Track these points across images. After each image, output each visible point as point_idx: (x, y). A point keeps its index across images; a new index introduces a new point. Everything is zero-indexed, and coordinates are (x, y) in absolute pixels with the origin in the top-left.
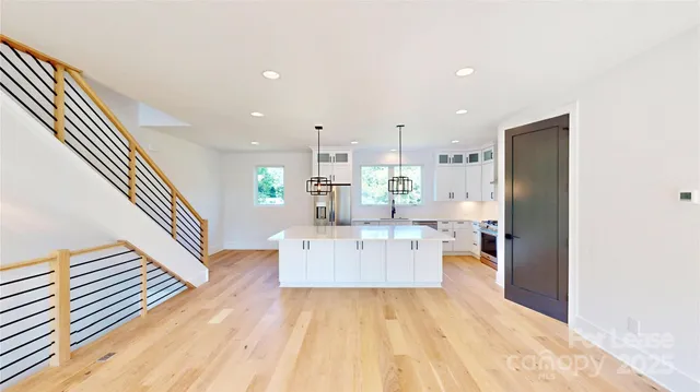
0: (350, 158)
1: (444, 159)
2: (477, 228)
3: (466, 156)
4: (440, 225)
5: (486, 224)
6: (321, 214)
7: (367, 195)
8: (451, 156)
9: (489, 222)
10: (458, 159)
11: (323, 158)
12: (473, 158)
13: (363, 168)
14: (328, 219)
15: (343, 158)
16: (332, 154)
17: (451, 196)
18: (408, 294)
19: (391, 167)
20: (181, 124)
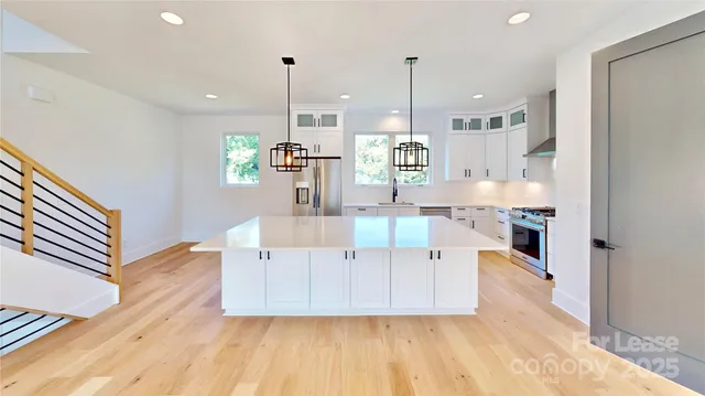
0: (340, 121)
1: (458, 124)
2: (505, 217)
3: (486, 120)
4: (454, 212)
5: (521, 213)
6: (303, 198)
7: (362, 173)
8: (467, 120)
9: (524, 210)
10: (476, 124)
11: (305, 121)
12: (496, 123)
13: (357, 136)
14: (312, 203)
15: (330, 120)
16: (317, 116)
17: (468, 173)
18: (425, 324)
19: (392, 135)
20: (72, 49)
